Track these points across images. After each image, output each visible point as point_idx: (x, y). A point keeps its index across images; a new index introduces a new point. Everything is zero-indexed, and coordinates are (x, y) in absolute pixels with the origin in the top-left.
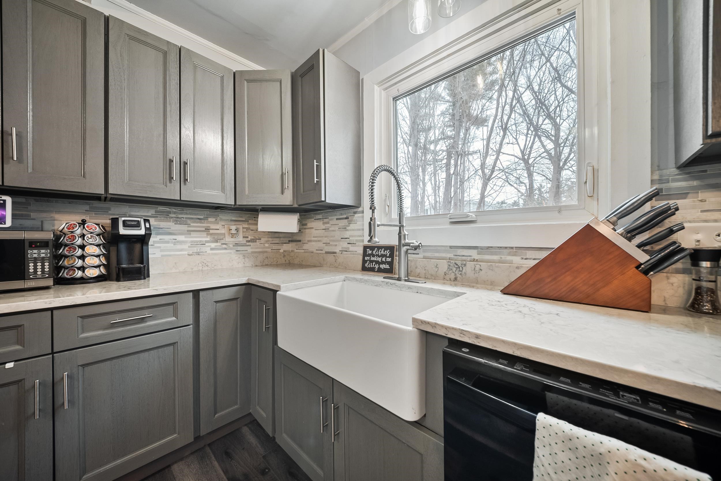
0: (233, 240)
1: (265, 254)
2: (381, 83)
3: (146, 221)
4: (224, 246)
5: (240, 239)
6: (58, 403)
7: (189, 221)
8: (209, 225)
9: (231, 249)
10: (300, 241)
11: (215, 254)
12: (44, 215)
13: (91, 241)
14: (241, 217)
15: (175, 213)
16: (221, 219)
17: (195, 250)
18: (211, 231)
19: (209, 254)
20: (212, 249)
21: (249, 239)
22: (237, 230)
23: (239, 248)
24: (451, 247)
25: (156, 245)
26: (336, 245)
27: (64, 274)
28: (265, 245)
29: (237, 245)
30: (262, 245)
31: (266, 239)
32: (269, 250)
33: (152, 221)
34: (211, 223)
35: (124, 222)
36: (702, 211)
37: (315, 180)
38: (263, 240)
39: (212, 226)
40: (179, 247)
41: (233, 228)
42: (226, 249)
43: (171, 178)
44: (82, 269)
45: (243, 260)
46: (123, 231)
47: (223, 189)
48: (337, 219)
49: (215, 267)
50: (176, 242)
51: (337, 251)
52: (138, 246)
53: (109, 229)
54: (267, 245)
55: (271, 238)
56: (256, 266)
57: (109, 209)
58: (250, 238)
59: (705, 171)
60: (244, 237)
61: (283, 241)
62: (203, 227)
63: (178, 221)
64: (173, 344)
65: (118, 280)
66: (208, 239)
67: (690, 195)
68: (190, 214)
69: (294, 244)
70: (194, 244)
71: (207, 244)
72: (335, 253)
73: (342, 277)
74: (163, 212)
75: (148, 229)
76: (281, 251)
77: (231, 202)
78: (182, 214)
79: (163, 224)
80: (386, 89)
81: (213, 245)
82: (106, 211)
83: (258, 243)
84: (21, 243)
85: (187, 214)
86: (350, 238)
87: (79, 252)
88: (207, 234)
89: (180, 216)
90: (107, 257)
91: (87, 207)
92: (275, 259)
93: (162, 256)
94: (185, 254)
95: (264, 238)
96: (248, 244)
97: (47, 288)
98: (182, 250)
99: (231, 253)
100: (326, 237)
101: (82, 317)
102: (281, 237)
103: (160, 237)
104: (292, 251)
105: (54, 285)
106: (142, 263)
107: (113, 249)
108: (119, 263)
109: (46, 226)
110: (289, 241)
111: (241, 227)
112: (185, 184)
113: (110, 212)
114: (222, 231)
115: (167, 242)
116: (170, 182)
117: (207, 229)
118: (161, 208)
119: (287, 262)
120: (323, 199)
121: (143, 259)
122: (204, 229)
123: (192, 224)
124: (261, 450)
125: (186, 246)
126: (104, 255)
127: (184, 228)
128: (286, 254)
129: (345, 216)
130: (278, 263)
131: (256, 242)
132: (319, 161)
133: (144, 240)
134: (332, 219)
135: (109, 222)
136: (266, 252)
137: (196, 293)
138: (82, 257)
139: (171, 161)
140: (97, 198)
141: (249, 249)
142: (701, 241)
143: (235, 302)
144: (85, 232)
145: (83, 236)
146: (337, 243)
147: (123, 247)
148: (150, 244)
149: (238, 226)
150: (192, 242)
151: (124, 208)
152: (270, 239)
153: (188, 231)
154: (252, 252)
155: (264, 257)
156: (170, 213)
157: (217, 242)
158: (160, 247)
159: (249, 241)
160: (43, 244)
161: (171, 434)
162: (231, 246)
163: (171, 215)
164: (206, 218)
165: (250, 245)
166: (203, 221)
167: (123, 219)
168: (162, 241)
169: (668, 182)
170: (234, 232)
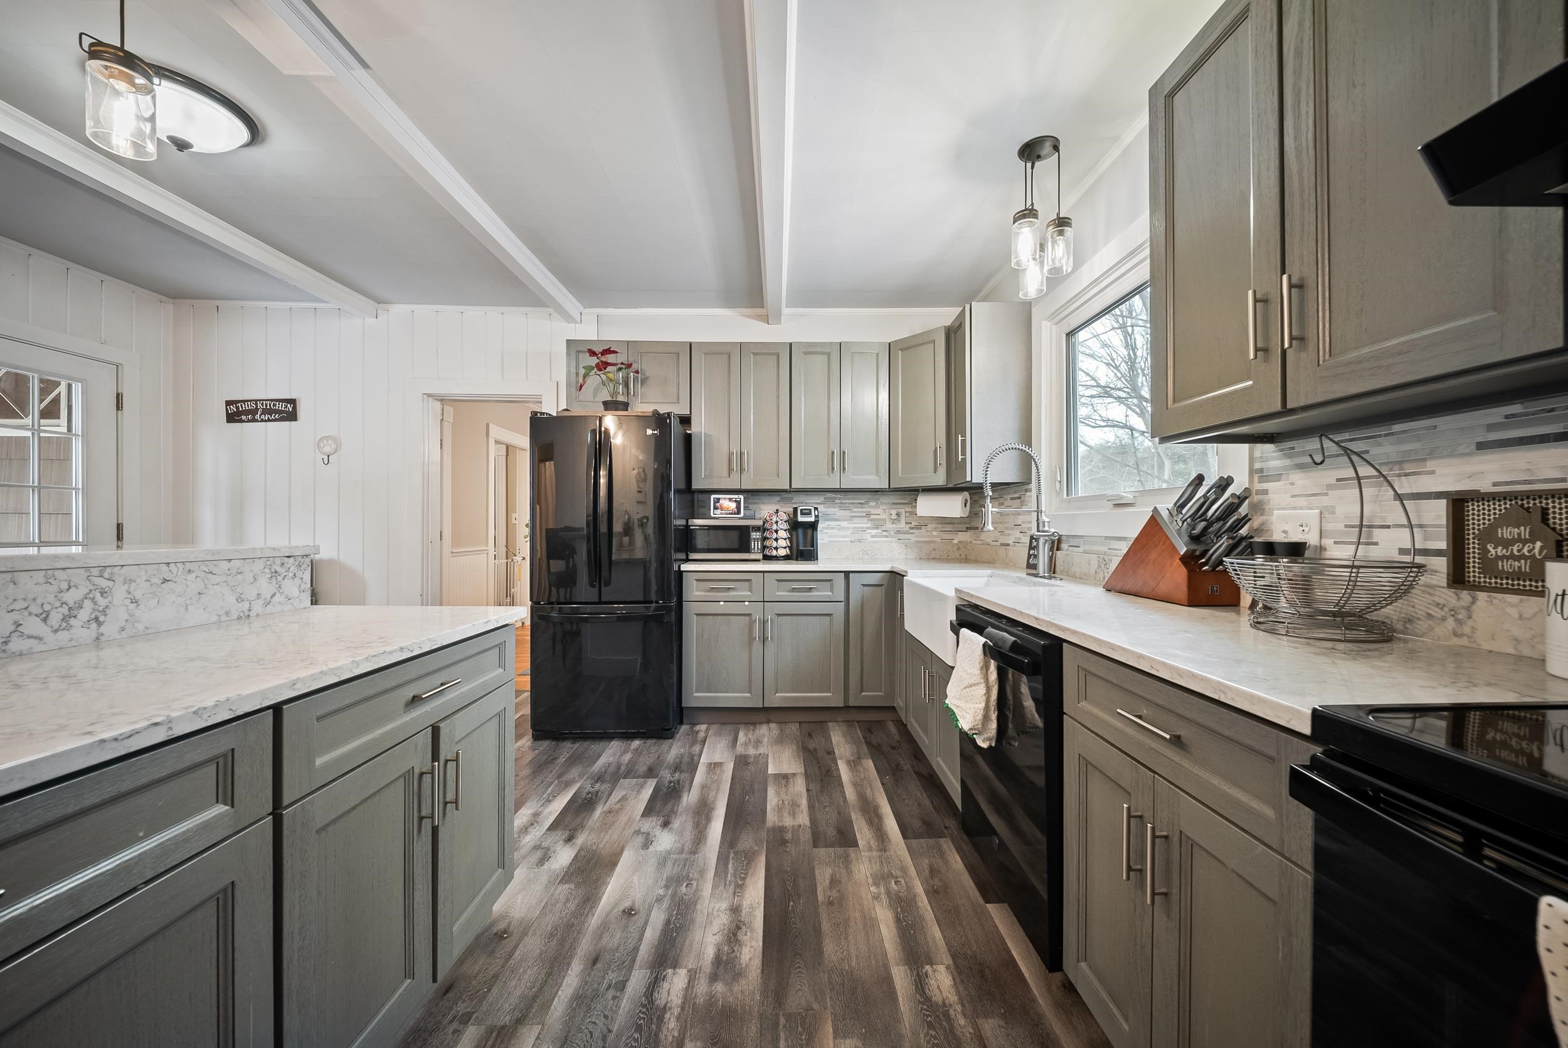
0: (894, 526)
1: (932, 545)
2: (1051, 317)
3: (816, 509)
4: (885, 533)
5: (902, 525)
6: (765, 637)
7: (851, 506)
8: (869, 510)
9: (892, 537)
10: (977, 528)
11: (876, 542)
12: (756, 506)
13: (781, 527)
14: (904, 499)
15: (840, 499)
16: (882, 503)
17: (857, 536)
18: (872, 517)
19: (869, 542)
20: (872, 536)
21: (912, 526)
22: (898, 515)
23: (902, 536)
24: (1107, 538)
25: (825, 531)
26: (1009, 535)
27: (767, 552)
28: (934, 534)
29: (898, 532)
30: (929, 534)
31: (934, 526)
32: (939, 540)
33: (821, 508)
34: (873, 507)
35: (801, 510)
36: (1293, 496)
37: (960, 457)
38: (930, 527)
39: (873, 511)
40: (842, 533)
41: (894, 512)
42: (886, 536)
43: (833, 469)
44: (776, 549)
45: (905, 550)
46: (801, 519)
47: (877, 473)
48: (1011, 499)
49: (875, 557)
50: (841, 528)
51: (1011, 542)
52: (810, 531)
53: (792, 516)
54: (935, 533)
55: (941, 524)
56: (921, 559)
57: (792, 499)
58: (914, 524)
59: (1293, 448)
60: (906, 523)
61: (958, 528)
62: (863, 512)
63: (842, 507)
64: (830, 615)
65: (797, 560)
66: (869, 525)
67: (1283, 476)
68: (853, 499)
69: (972, 532)
70: (856, 530)
71: (868, 531)
72: (1008, 545)
73: (989, 572)
74: (830, 498)
75: (817, 516)
76: (955, 541)
77: (885, 485)
78: (844, 499)
79: (831, 510)
80: (1057, 323)
81: (874, 532)
82: (790, 500)
83: (923, 530)
84: (748, 527)
85: (849, 499)
86: (1023, 525)
87: (775, 536)
88: (868, 520)
89: (844, 501)
90: (791, 539)
91: (778, 498)
92: (945, 552)
93: (829, 541)
94: (848, 541)
95: (932, 524)
96: (911, 531)
97: (758, 560)
98: (845, 536)
99: (892, 542)
100: (1001, 523)
101: (777, 580)
102: (954, 523)
103: (828, 523)
104: (971, 542)
105: (763, 559)
106: (813, 547)
107: (794, 533)
108: (798, 546)
109: (757, 516)
110: (967, 528)
111: (903, 511)
112: (844, 472)
113: (793, 501)
114: (884, 516)
115: (833, 528)
116: (833, 473)
117: (868, 515)
118: (828, 495)
119: (963, 556)
120: (968, 479)
121: (813, 543)
122: (865, 514)
123: (854, 510)
124: (897, 737)
125: (848, 533)
126: (789, 538)
127: (847, 513)
128: (961, 546)
129: (1017, 495)
130: (950, 557)
131: (921, 529)
132: (964, 435)
133: (813, 526)
134: (1005, 500)
135: (792, 510)
136: (934, 542)
137: (847, 574)
138: (776, 540)
139: (833, 453)
140: (785, 491)
141: (913, 538)
142: (1289, 533)
143: (880, 588)
144: (778, 520)
145: (777, 522)
146: (1010, 532)
147: (800, 531)
148: (818, 529)
149: (900, 510)
150: (854, 528)
151: (802, 498)
152: (940, 526)
153: (851, 517)
154: (917, 542)
155: (931, 548)
156: (835, 498)
157: (877, 528)
158: (827, 533)
159: (913, 528)
160: (757, 529)
161: (828, 692)
162: (892, 533)
163: (837, 501)
164: (867, 502)
165: (914, 533)
166: (864, 506)
167: (801, 508)
168: (829, 528)
169: (1267, 461)
170: (894, 517)
